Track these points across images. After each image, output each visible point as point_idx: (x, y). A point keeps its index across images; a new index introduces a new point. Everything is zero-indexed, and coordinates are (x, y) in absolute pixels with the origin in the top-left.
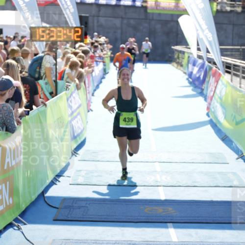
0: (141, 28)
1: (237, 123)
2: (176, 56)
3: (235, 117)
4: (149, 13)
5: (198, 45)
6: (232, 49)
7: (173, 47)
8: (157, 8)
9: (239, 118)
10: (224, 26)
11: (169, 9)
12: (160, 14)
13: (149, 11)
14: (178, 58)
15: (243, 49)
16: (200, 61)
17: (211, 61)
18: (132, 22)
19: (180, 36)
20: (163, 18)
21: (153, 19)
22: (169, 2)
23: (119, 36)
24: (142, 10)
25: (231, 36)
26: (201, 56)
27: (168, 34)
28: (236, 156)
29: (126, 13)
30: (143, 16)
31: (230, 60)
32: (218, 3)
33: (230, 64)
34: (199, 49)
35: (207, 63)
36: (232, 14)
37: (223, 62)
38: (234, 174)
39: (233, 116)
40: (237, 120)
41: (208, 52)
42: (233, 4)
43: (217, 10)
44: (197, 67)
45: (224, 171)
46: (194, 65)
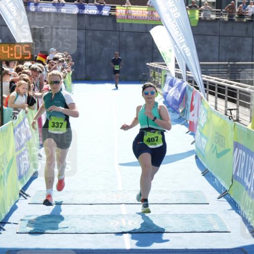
0: (110, 41)
1: (219, 156)
2: (151, 75)
3: (216, 148)
4: (119, 23)
5: (176, 61)
6: (219, 65)
7: (148, 64)
8: (127, 17)
10: (209, 38)
11: (143, 19)
12: (131, 25)
13: (118, 21)
14: (154, 76)
15: (231, 65)
16: (179, 81)
17: (191, 80)
18: (98, 34)
19: (155, 50)
20: (135, 29)
21: (123, 31)
22: (143, 11)
23: (82, 51)
24: (110, 20)
25: (217, 50)
26: (181, 74)
27: (141, 48)
28: (219, 195)
29: (90, 24)
30: (111, 28)
31: (213, 79)
32: (200, 11)
33: (214, 84)
34: (177, 66)
35: (186, 83)
36: (218, 24)
37: (204, 81)
38: (214, 216)
39: (214, 146)
40: (218, 152)
41: (187, 69)
42: (219, 12)
43: (200, 19)
45: (203, 213)
46: (171, 85)
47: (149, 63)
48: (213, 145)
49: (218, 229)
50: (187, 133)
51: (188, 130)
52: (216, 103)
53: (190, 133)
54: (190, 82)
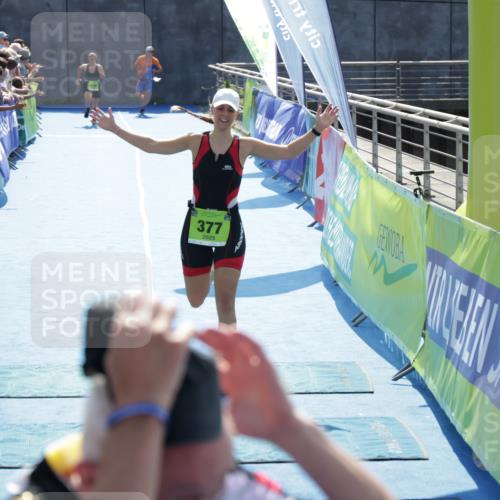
1: (389, 279)
3: (383, 261)
5: (279, 59)
6: (375, 67)
7: (211, 66)
9: (394, 266)
15: (405, 67)
16: (286, 105)
17: (314, 103)
19: (229, 34)
25: (370, 29)
26: (291, 90)
28: (394, 371)
31: (367, 101)
33: (370, 112)
34: (282, 71)
35: (304, 110)
38: (389, 421)
40: (390, 272)
41: (308, 77)
44: (279, 122)
45: (361, 415)
46: (270, 115)
47: (214, 63)
48: (375, 255)
49: (399, 453)
50: (312, 225)
51: (313, 220)
52: (375, 156)
53: (316, 225)
54: (312, 106)
